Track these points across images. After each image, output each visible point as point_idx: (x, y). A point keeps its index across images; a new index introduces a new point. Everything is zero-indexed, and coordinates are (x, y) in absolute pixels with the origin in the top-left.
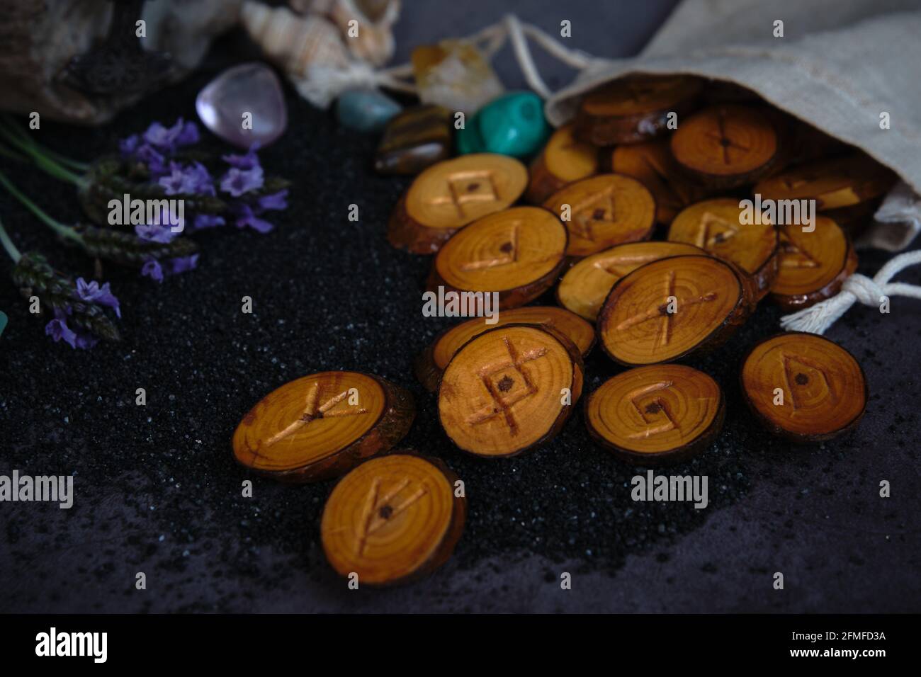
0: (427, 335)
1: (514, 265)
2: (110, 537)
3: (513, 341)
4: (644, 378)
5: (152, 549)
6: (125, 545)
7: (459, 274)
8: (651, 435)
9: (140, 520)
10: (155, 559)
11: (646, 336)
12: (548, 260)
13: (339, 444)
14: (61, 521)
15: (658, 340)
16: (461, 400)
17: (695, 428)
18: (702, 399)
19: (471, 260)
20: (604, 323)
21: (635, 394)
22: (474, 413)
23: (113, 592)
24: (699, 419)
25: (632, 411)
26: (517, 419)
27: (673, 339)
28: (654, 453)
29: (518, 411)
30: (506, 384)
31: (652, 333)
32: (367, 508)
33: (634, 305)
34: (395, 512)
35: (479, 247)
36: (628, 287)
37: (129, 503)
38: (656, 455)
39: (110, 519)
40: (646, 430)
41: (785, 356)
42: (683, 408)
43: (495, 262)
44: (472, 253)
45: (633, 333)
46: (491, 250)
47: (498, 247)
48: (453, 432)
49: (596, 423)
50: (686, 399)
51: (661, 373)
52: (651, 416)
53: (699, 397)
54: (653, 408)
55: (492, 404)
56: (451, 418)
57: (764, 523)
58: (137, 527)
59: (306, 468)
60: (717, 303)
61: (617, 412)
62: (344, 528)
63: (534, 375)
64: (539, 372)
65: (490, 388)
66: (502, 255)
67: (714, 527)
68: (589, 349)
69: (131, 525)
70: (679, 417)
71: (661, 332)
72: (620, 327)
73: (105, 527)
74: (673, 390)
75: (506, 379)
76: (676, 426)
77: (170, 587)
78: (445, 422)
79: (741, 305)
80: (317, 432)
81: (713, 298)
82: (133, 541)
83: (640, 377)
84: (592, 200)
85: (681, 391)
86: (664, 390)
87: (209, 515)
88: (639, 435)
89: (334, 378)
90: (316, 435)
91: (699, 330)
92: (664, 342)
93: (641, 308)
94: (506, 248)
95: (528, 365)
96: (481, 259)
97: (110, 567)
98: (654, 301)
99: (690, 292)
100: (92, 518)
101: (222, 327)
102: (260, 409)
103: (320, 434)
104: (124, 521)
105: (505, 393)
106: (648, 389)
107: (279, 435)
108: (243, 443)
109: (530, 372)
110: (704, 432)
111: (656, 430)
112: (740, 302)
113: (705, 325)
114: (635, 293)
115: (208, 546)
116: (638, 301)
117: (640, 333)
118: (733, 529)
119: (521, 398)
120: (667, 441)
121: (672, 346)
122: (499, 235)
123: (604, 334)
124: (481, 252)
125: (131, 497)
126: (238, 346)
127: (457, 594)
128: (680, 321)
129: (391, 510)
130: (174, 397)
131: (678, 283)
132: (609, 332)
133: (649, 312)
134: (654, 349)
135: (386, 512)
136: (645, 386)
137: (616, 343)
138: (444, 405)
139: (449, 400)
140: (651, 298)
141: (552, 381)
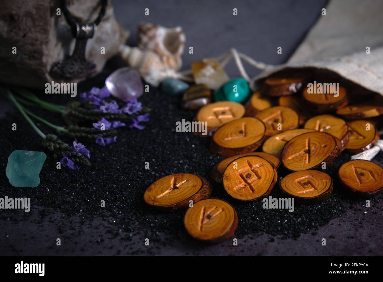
0: (212, 164)
1: (245, 138)
2: (100, 231)
3: (250, 161)
4: (301, 174)
5: (117, 234)
6: (106, 233)
7: (224, 142)
8: (306, 192)
9: (110, 225)
10: (119, 238)
11: (300, 161)
12: (258, 136)
13: (187, 196)
14: (79, 226)
15: (305, 162)
16: (232, 182)
17: (323, 190)
18: (324, 181)
19: (227, 137)
20: (283, 157)
21: (298, 180)
22: (237, 185)
23: (105, 248)
24: (324, 187)
25: (298, 185)
26: (254, 187)
27: (311, 161)
28: (308, 198)
29: (254, 185)
30: (249, 176)
31: (302, 160)
32: (201, 217)
34: (212, 217)
35: (230, 132)
36: (291, 144)
37: (105, 220)
38: (309, 198)
39: (98, 225)
40: (304, 190)
41: (355, 167)
42: (317, 183)
43: (237, 137)
44: (228, 134)
45: (295, 160)
46: (235, 133)
47: (238, 132)
49: (284, 188)
50: (318, 180)
51: (308, 173)
52: (306, 186)
54: (306, 184)
55: (244, 183)
56: (229, 187)
57: (351, 223)
58: (110, 227)
59: (175, 205)
60: (327, 148)
61: (292, 185)
62: (193, 223)
63: (259, 173)
64: (261, 172)
65: (243, 178)
66: (240, 135)
67: (332, 224)
68: (278, 165)
69: (107, 227)
70: (316, 186)
71: (306, 159)
72: (290, 158)
73: (97, 228)
74: (312, 178)
75: (248, 174)
76: (316, 189)
77: (127, 246)
78: (226, 189)
79: (337, 148)
80: (177, 193)
81: (325, 146)
82: (108, 232)
83: (299, 174)
84: (273, 116)
85: (316, 178)
86: (309, 178)
87: (137, 223)
88: (302, 192)
89: (181, 175)
90: (177, 194)
91: (320, 158)
92: (307, 163)
93: (297, 151)
94: (241, 132)
95: (256, 169)
96: (231, 136)
97: (102, 240)
98: (302, 149)
99: (316, 145)
100: (91, 225)
101: (131, 161)
102: (153, 186)
103: (179, 193)
104: (104, 226)
105: (248, 179)
107: (162, 195)
108: (148, 197)
109: (257, 172)
110: (326, 191)
111: (308, 190)
112: (336, 147)
113: (323, 156)
114: (294, 146)
115: (138, 233)
116: (296, 149)
117: (298, 160)
118: (340, 225)
119: (255, 180)
120: (313, 193)
121: (310, 164)
122: (237, 128)
123: (283, 161)
124: (231, 134)
125: (105, 218)
126: (138, 168)
128: (313, 155)
129: (211, 216)
130: (115, 185)
131: (311, 142)
132: (285, 160)
133: (301, 153)
134: (304, 165)
135: (209, 217)
136: (302, 177)
137: (288, 164)
138: (225, 183)
139: (227, 181)
140: (301, 147)
141: (266, 175)
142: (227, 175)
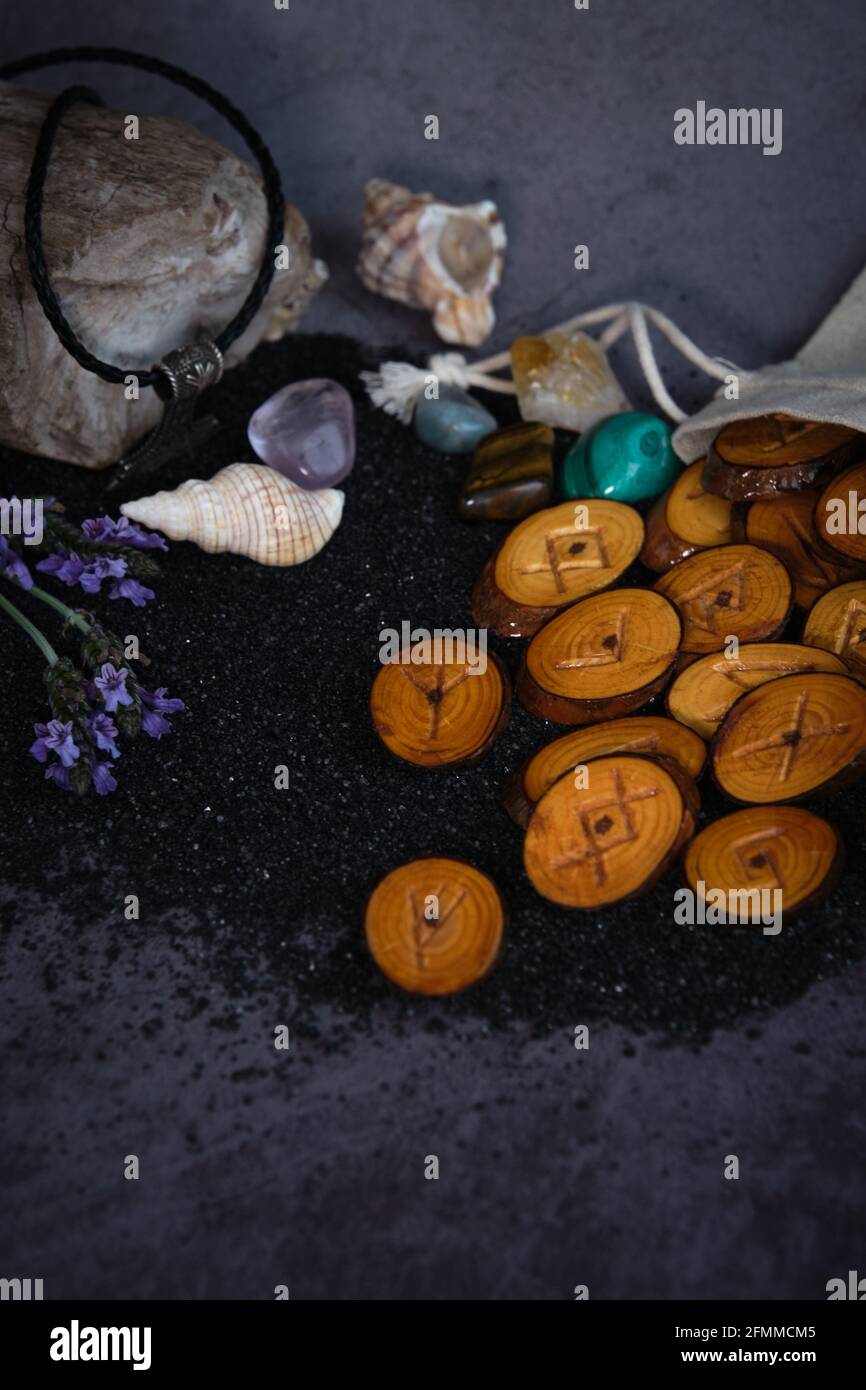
0: (512, 749)
1: (618, 665)
2: (157, 987)
3: (623, 774)
5: (203, 1003)
6: (173, 997)
7: (554, 674)
9: (188, 969)
10: (206, 1015)
11: (764, 768)
12: (658, 661)
14: (102, 968)
15: (776, 774)
16: (551, 838)
17: (802, 888)
18: (814, 853)
19: (568, 656)
20: (719, 746)
21: (741, 842)
22: (562, 853)
23: (162, 1052)
24: (808, 878)
25: (734, 864)
26: (608, 868)
27: (793, 776)
29: (610, 859)
30: (605, 825)
31: (770, 766)
33: (756, 727)
35: (578, 639)
36: (753, 703)
37: (177, 948)
39: (156, 966)
42: (792, 863)
43: (595, 660)
44: (569, 647)
45: (749, 762)
46: (592, 645)
47: (600, 640)
48: (534, 873)
49: (693, 878)
50: (796, 849)
51: (774, 817)
52: (756, 872)
53: (812, 849)
54: (758, 862)
55: (584, 845)
56: (536, 857)
58: (186, 976)
60: (850, 736)
61: (717, 865)
63: (638, 818)
64: (644, 818)
65: (585, 826)
66: (605, 652)
67: (814, 1000)
69: (178, 975)
70: (786, 874)
71: (780, 765)
72: (736, 753)
73: (151, 976)
74: (784, 839)
75: (605, 818)
76: (782, 885)
77: (223, 1048)
78: (528, 861)
81: (846, 730)
82: (183, 992)
83: (748, 821)
84: (718, 578)
85: (792, 842)
86: (772, 838)
87: (264, 964)
91: (822, 768)
92: (782, 778)
93: (762, 733)
94: (610, 642)
95: (634, 805)
96: (580, 656)
97: (158, 1023)
98: (778, 726)
99: (821, 719)
100: (136, 964)
104: (171, 969)
105: (600, 836)
106: (755, 836)
109: (634, 814)
113: (830, 763)
114: (759, 713)
115: (263, 1003)
116: (761, 723)
117: (757, 764)
119: (619, 842)
121: (790, 783)
122: (603, 624)
123: (716, 759)
124: (580, 646)
125: (178, 940)
126: (295, 755)
127: (528, 1067)
128: (805, 752)
130: (222, 818)
131: (810, 707)
132: (722, 758)
133: (771, 739)
134: (770, 785)
136: (753, 832)
137: (728, 772)
138: (531, 842)
139: (537, 836)
140: (775, 722)
141: (656, 828)
142: (544, 816)
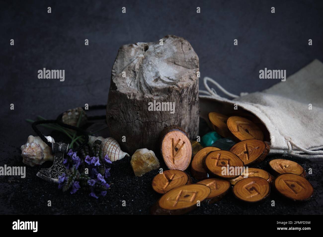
4: (247, 181)
8: (253, 197)
17: (264, 194)
18: (264, 186)
21: (246, 186)
24: (265, 191)
25: (246, 190)
27: (250, 158)
40: (251, 195)
42: (260, 189)
49: (237, 195)
50: (259, 186)
51: (251, 179)
52: (252, 192)
53: (263, 185)
61: (242, 191)
70: (259, 191)
71: (246, 157)
74: (256, 184)
76: (259, 193)
81: (258, 148)
83: (245, 181)
85: (258, 184)
86: (253, 184)
88: (250, 197)
92: (247, 159)
99: (252, 147)
110: (267, 195)
111: (254, 195)
113: (258, 154)
114: (236, 149)
116: (238, 151)
120: (257, 198)
128: (251, 154)
131: (248, 146)
134: (245, 161)
136: (248, 183)
140: (241, 150)
